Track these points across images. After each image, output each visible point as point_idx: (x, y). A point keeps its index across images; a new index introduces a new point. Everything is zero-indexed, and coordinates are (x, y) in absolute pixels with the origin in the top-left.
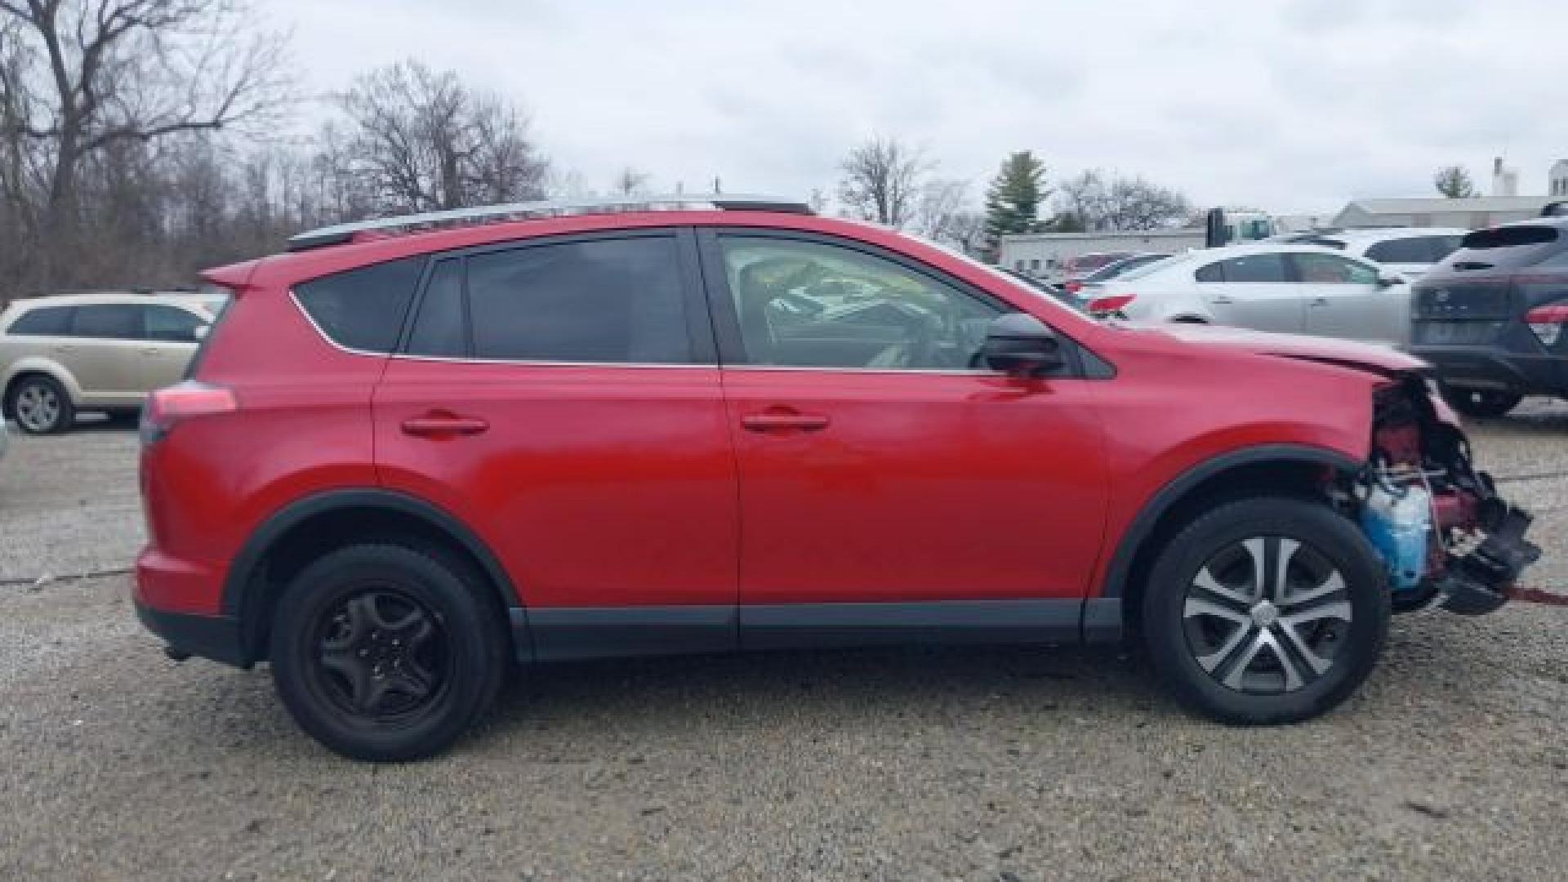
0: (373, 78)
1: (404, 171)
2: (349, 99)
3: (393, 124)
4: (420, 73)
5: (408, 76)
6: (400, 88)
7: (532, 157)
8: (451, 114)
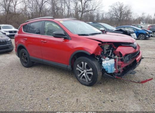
0: (114, 4)
1: (116, 14)
2: (111, 6)
3: (116, 9)
4: (119, 3)
5: (118, 3)
6: (117, 5)
7: (131, 11)
8: (122, 7)
